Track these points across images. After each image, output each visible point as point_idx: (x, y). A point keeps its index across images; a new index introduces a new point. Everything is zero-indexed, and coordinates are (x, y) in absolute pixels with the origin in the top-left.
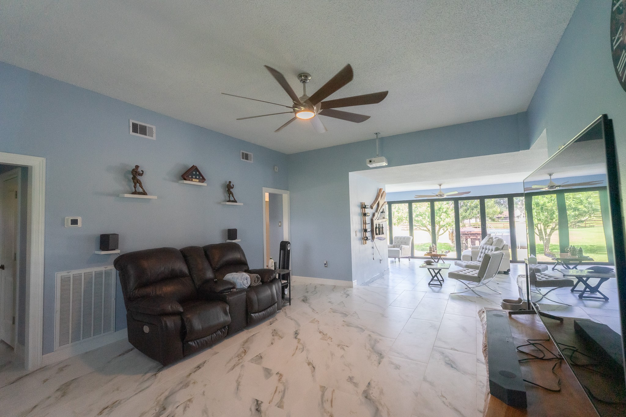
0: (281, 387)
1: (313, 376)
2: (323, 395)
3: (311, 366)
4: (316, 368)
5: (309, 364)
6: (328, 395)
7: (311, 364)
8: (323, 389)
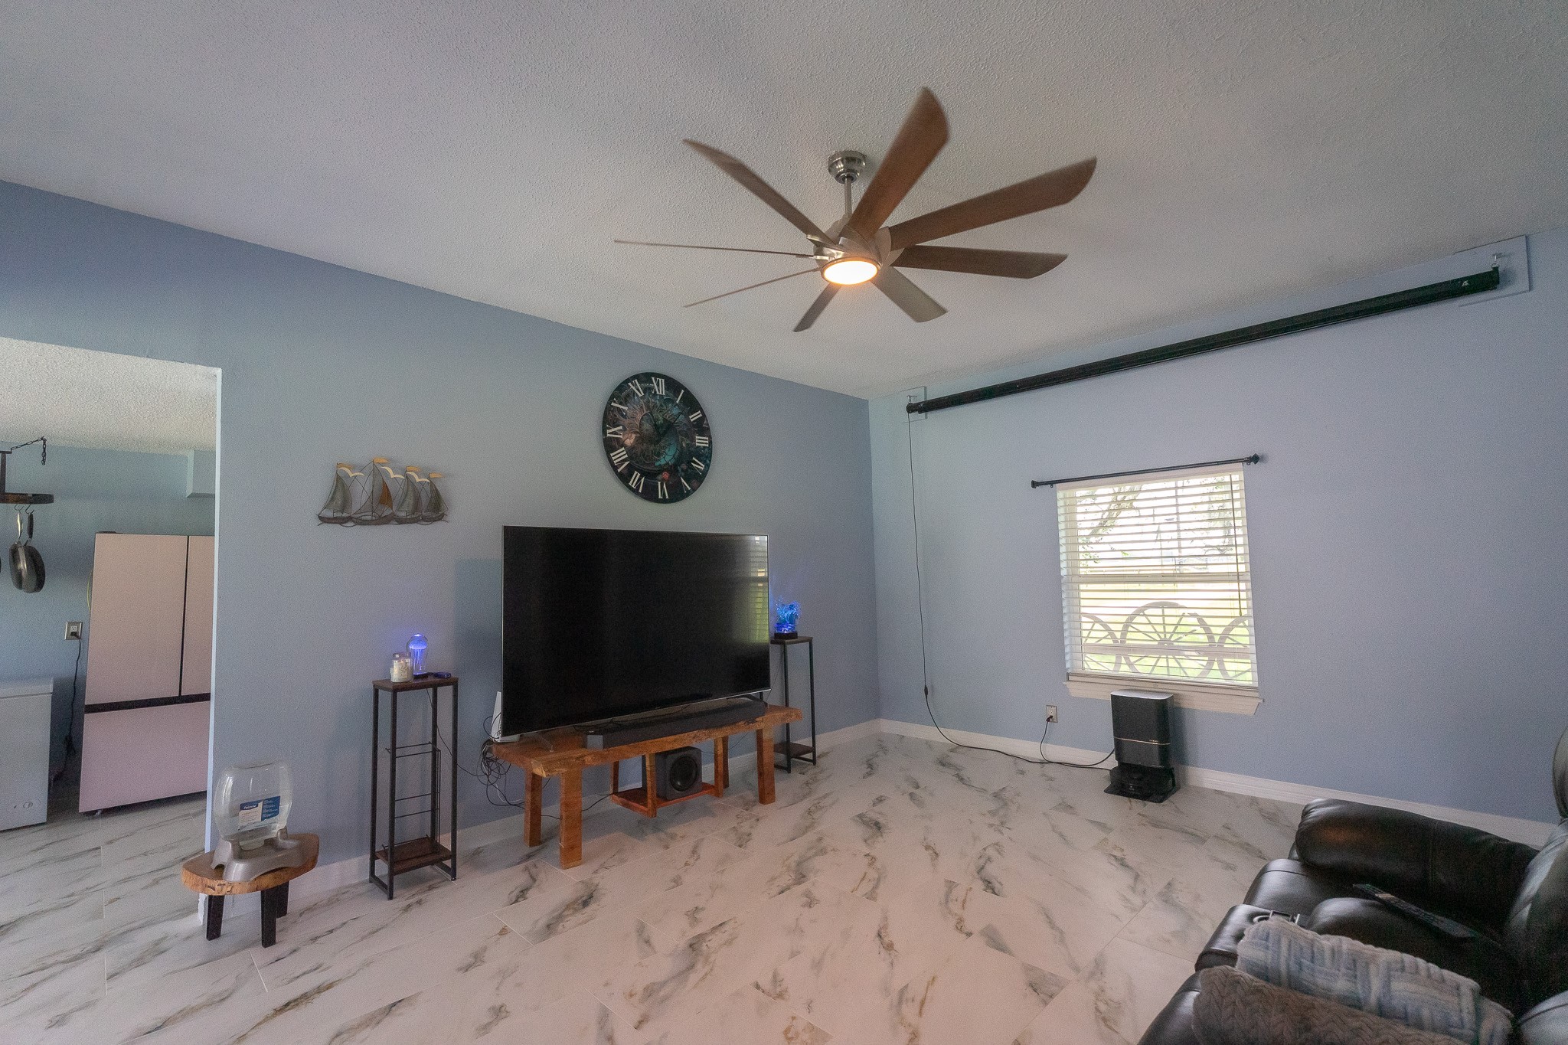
0: (955, 907)
1: (886, 918)
2: (876, 887)
3: (886, 940)
4: (874, 933)
5: (889, 947)
6: (866, 887)
7: (885, 946)
8: (872, 896)
